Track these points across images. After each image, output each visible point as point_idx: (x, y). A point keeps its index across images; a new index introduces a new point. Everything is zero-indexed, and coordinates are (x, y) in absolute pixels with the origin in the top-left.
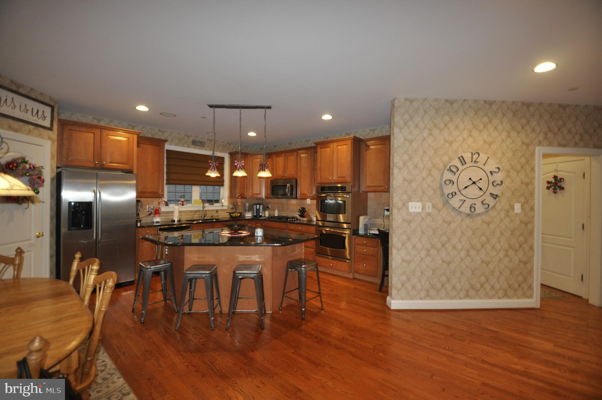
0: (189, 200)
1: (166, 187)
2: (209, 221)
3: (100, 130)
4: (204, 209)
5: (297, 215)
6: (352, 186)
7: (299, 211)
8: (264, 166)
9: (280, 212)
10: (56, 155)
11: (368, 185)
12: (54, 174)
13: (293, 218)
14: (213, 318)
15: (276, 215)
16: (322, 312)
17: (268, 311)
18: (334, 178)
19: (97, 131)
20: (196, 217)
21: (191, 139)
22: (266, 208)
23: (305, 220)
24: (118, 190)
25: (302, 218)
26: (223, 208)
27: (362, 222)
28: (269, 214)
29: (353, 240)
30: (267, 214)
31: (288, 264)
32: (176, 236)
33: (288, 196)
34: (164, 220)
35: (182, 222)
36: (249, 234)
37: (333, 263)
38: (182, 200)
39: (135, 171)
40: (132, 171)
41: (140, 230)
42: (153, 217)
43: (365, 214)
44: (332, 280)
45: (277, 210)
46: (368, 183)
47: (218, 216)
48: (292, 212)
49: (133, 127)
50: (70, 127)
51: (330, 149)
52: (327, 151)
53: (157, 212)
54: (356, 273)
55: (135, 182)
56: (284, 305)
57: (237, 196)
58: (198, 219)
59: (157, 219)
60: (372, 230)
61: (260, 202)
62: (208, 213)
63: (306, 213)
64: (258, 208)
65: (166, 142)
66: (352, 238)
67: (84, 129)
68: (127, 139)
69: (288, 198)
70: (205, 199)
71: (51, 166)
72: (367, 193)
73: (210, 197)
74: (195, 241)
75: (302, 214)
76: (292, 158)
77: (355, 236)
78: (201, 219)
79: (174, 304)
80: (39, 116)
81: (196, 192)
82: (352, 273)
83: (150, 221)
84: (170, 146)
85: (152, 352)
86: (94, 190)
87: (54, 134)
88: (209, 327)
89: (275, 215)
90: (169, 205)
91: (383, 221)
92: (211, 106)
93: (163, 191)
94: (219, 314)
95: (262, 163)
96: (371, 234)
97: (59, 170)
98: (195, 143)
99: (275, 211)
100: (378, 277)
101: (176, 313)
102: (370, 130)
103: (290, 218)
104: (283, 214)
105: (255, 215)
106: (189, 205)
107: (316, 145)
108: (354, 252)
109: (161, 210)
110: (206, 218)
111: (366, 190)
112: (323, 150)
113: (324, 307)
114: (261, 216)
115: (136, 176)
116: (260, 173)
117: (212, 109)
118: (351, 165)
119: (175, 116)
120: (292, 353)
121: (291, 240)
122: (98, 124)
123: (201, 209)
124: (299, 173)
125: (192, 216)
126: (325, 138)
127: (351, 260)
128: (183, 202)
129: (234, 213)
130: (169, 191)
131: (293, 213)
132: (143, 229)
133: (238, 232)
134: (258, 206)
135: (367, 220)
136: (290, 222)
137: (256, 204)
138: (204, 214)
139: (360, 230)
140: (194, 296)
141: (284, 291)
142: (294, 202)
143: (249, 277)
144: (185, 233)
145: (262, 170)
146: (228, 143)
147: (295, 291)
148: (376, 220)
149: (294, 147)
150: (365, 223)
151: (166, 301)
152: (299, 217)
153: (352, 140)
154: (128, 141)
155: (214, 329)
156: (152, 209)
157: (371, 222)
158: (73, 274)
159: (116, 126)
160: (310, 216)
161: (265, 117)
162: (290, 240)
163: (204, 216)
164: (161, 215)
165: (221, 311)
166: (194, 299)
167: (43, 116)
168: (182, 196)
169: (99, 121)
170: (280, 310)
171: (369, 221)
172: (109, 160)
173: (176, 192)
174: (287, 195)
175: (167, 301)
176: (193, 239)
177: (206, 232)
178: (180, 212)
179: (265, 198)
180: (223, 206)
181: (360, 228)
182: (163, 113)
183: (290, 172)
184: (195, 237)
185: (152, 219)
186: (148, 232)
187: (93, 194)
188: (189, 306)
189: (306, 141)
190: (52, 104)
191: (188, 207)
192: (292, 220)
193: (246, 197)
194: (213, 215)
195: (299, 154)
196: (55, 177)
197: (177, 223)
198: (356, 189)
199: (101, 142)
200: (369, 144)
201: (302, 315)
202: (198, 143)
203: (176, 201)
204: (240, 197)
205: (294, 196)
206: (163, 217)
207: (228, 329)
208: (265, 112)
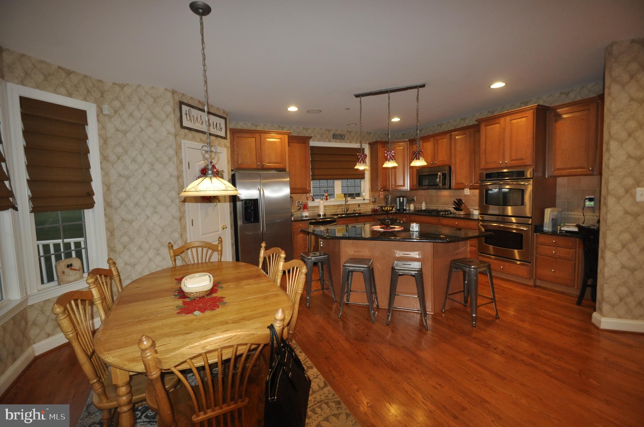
0: (331, 195)
1: (312, 182)
2: (351, 215)
3: (259, 134)
4: (347, 203)
5: (451, 208)
6: (534, 170)
7: (454, 204)
8: (418, 154)
9: (429, 205)
10: (230, 160)
11: (558, 167)
12: (230, 177)
13: (445, 211)
14: (373, 311)
15: (424, 208)
16: (497, 321)
17: (428, 312)
18: (506, 162)
19: (257, 135)
20: (339, 211)
21: (332, 133)
22: (410, 201)
23: (462, 214)
24: (276, 188)
25: (457, 212)
26: (365, 202)
27: (549, 215)
28: (415, 208)
29: (535, 239)
30: (412, 207)
31: (451, 263)
32: (322, 230)
33: (440, 186)
34: (311, 215)
35: (327, 217)
36: (403, 228)
37: (504, 266)
38: (326, 194)
39: (287, 170)
40: (285, 169)
41: (294, 223)
42: (302, 211)
43: (553, 205)
44: (504, 285)
45: (424, 202)
46: (559, 165)
47: (360, 210)
48: (443, 205)
49: (282, 128)
50: (238, 135)
51: (500, 124)
52: (495, 129)
53: (305, 207)
54: (539, 279)
55: (288, 179)
56: (447, 308)
57: (379, 188)
58: (341, 213)
59: (306, 214)
60: (565, 226)
61: (404, 194)
62: (350, 207)
63: (463, 205)
64: (401, 201)
65: (310, 139)
66: (534, 235)
67: (248, 135)
68: (280, 140)
69: (440, 189)
70: (347, 193)
71: (228, 169)
72: (557, 178)
73: (351, 191)
74: (339, 234)
75: (457, 207)
76: (444, 142)
77: (538, 234)
78: (344, 213)
79: (333, 294)
80: (218, 129)
81: (338, 186)
82: (533, 280)
83: (299, 215)
84: (313, 142)
85: (322, 334)
86: (259, 188)
87: (227, 142)
88: (369, 319)
89: (422, 208)
90: (315, 200)
91: (582, 214)
92: (357, 96)
93: (310, 187)
94: (376, 308)
95: (415, 151)
96: (564, 232)
97: (233, 173)
98: (336, 137)
99: (422, 204)
100: (574, 286)
101: (335, 302)
102: (561, 93)
103: (442, 211)
104: (432, 207)
105: (398, 208)
106: (332, 199)
107: (478, 122)
108: (536, 254)
109: (308, 205)
110: (348, 212)
111: (556, 173)
112: (488, 127)
113: (499, 316)
114: (405, 209)
115: (289, 173)
116: (413, 162)
117: (359, 98)
118: (532, 142)
119: (321, 111)
120: (468, 360)
121: (443, 236)
122: (256, 129)
123: (344, 203)
124: (453, 159)
125: (336, 210)
126: (489, 112)
127: (531, 263)
128: (326, 197)
129: (385, 207)
130: (314, 186)
131: (445, 206)
132: (297, 223)
133: (390, 227)
134: (401, 199)
135: (556, 214)
136: (442, 216)
137: (399, 197)
138: (346, 209)
139: (545, 226)
140: (350, 288)
141: (447, 292)
142: (446, 193)
143: (410, 274)
144: (330, 227)
145: (415, 159)
146: (367, 133)
147: (459, 293)
148: (571, 213)
149: (445, 128)
150: (554, 217)
151: (323, 290)
152: (452, 210)
153: (535, 110)
154: (281, 142)
155: (375, 322)
156: (301, 204)
157: (562, 216)
158: (261, 260)
159: (269, 129)
160: (468, 209)
161: (418, 98)
162: (441, 236)
163: (347, 210)
164: (309, 210)
165: (378, 305)
166: (351, 291)
167: (220, 128)
168: (326, 191)
169: (256, 126)
170: (442, 312)
171: (559, 214)
172: (267, 161)
173: (320, 187)
174: (438, 185)
175: (325, 291)
176: (337, 233)
177: (349, 227)
178: (325, 207)
179: (410, 189)
180: (364, 199)
181: (545, 224)
182: (310, 110)
183: (442, 158)
184: (339, 231)
185: (302, 214)
186: (300, 226)
187: (258, 192)
188: (347, 297)
189: (461, 119)
190: (225, 116)
191: (331, 202)
192: (445, 214)
193: (388, 189)
194: (355, 209)
195: (453, 137)
196: (231, 179)
197: (323, 217)
198: (540, 174)
199: (260, 146)
200: (561, 113)
201: (473, 322)
202: (339, 136)
203: (320, 196)
204: (382, 190)
205: (447, 185)
206: (310, 212)
207: (389, 324)
208: (418, 92)
